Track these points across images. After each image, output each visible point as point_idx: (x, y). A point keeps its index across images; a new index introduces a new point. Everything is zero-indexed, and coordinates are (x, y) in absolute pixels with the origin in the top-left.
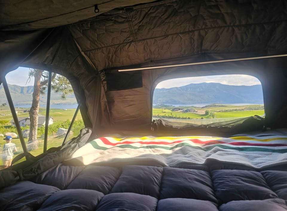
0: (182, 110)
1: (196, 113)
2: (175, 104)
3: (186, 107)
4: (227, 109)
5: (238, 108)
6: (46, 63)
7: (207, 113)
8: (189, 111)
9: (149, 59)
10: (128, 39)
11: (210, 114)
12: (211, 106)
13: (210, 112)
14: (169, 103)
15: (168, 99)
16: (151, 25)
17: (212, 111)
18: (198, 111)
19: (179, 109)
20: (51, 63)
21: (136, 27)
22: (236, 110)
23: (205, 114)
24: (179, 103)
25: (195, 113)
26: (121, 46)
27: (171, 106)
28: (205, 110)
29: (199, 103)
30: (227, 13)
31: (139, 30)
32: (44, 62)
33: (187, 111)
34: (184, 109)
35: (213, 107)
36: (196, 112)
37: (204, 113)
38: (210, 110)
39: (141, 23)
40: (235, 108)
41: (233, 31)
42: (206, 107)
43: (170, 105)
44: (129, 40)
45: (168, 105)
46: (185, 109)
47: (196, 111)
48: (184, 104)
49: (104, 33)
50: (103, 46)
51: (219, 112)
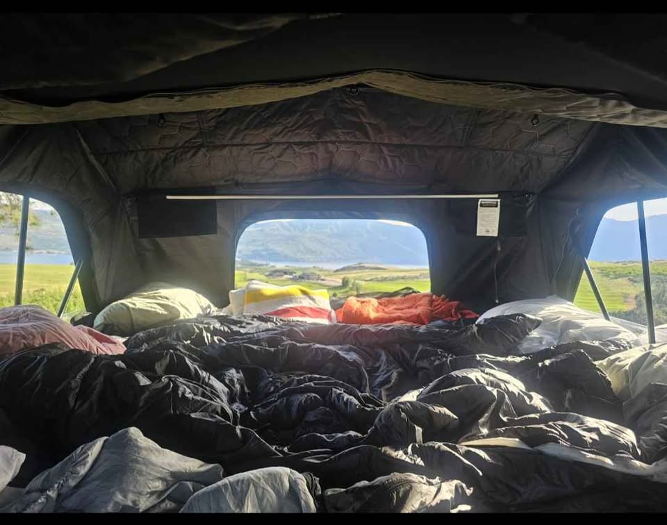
0: (291, 274)
1: (322, 282)
2: (277, 261)
3: (300, 269)
4: (385, 275)
5: (407, 274)
6: (20, 180)
7: (345, 283)
8: (309, 279)
9: (233, 179)
10: (193, 141)
11: (351, 286)
12: (354, 268)
13: (352, 280)
14: (262, 257)
15: (261, 248)
16: (242, 123)
17: (355, 279)
18: (328, 278)
19: (286, 273)
20: (30, 180)
21: (213, 123)
22: (403, 278)
23: (340, 284)
24: (285, 258)
25: (319, 281)
26: (177, 151)
27: (267, 265)
28: (342, 276)
29: (329, 261)
30: (370, 124)
31: (216, 127)
32: (18, 178)
33: (303, 278)
34: (295, 273)
35: (359, 271)
36: (322, 280)
37: (339, 282)
38: (351, 276)
39: (223, 117)
40: (401, 274)
41: (381, 151)
42: (343, 269)
43: (264, 262)
44: (196, 142)
45: (259, 262)
46: (299, 273)
47: (323, 277)
48: (297, 261)
49: (145, 126)
50: (139, 147)
51: (371, 282)
